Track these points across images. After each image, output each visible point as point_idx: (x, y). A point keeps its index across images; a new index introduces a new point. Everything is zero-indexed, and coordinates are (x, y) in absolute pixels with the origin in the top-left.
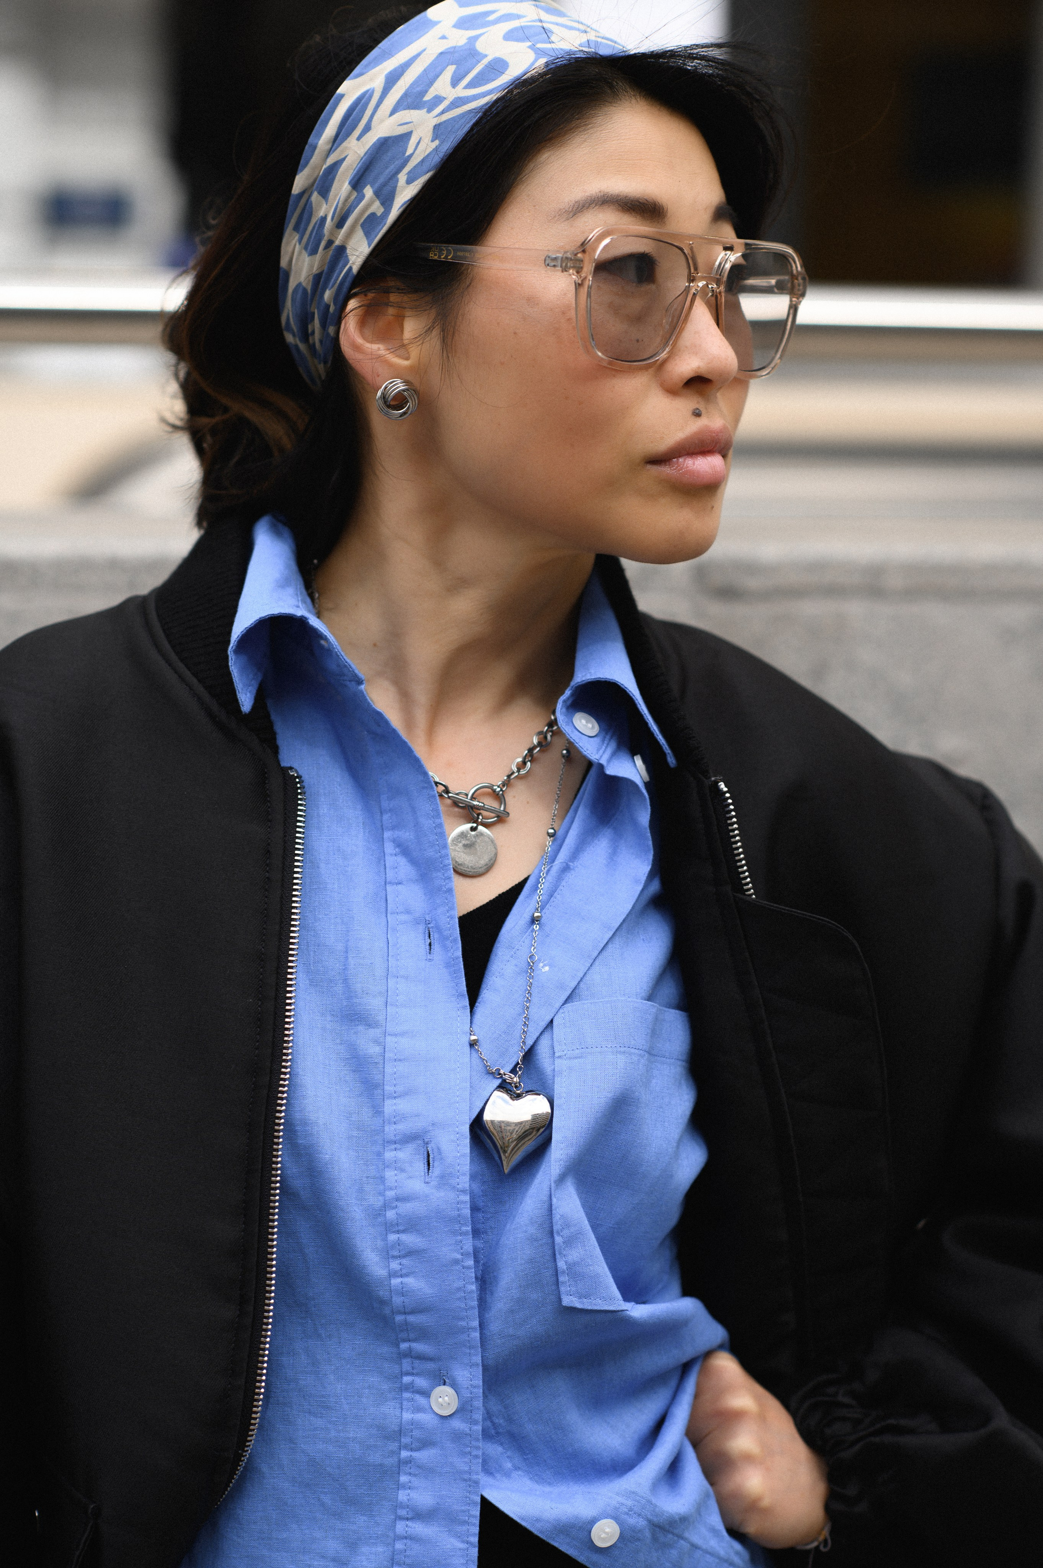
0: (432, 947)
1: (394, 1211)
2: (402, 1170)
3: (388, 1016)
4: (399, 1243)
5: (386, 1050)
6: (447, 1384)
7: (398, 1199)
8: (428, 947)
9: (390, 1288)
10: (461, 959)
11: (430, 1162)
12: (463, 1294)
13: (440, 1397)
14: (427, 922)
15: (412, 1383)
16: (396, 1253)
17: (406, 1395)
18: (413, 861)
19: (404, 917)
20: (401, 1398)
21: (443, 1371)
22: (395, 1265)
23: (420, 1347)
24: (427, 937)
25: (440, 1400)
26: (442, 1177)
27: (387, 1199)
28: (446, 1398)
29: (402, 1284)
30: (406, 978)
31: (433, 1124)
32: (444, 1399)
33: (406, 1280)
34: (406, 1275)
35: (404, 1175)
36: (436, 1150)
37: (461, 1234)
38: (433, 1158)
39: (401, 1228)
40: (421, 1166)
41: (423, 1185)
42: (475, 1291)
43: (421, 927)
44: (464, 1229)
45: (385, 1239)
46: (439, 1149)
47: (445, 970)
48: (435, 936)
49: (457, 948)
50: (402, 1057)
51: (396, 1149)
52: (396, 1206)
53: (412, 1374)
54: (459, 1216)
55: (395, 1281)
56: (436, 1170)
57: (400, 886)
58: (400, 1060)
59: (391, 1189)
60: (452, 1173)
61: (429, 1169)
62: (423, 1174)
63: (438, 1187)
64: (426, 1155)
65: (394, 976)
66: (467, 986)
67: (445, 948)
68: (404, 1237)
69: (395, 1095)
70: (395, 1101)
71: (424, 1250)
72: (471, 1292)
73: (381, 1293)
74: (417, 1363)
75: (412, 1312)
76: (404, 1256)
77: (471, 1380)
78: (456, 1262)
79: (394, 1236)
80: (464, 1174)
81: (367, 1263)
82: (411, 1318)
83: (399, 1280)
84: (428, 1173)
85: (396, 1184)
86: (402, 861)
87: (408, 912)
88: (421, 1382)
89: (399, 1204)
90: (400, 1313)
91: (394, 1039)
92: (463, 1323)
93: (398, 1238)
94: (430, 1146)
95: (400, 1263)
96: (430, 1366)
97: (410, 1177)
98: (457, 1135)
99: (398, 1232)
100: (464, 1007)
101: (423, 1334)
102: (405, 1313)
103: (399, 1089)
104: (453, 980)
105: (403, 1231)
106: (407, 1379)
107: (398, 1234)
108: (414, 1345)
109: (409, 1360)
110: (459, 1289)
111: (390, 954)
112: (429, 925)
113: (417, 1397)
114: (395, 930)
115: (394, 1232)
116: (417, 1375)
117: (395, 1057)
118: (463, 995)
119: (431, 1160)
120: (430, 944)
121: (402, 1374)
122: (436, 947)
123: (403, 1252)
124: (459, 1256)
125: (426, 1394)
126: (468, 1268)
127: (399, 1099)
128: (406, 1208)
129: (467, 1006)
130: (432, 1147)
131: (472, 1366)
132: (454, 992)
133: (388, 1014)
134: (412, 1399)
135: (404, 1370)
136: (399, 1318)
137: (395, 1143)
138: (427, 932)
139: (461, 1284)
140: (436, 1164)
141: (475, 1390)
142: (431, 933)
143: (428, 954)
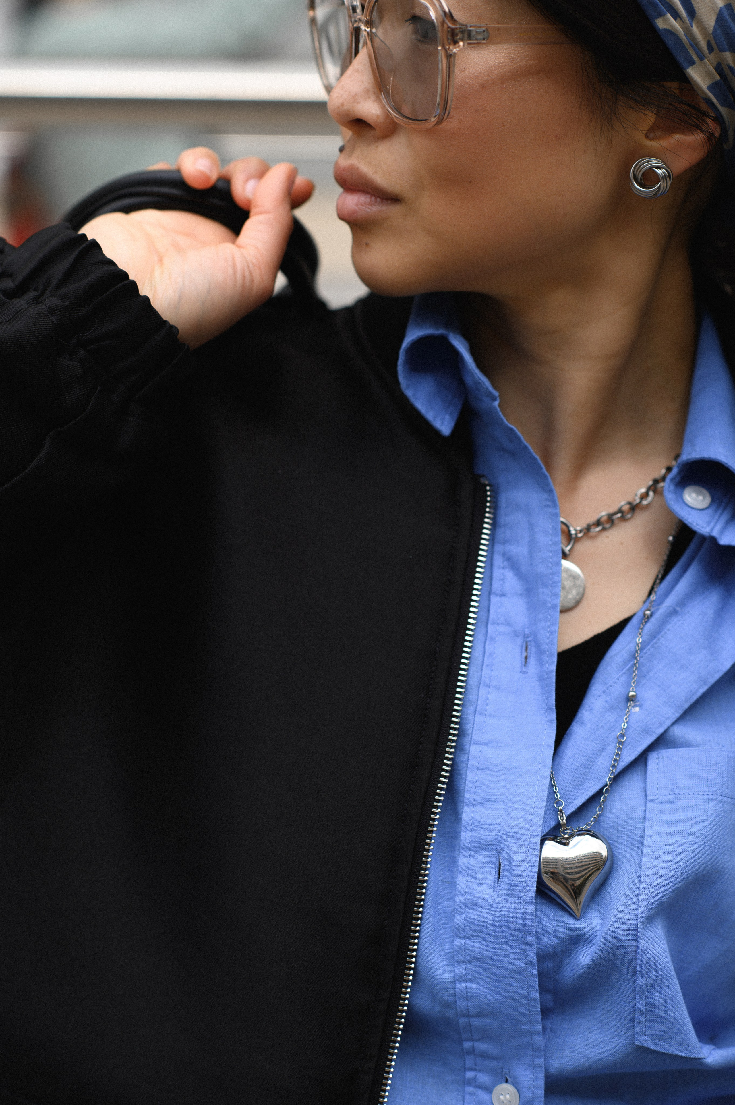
0: (528, 660)
1: (461, 917)
2: (473, 877)
3: (475, 725)
4: (464, 948)
5: (470, 758)
6: (509, 1081)
7: (466, 905)
8: (523, 660)
9: (455, 991)
10: (554, 674)
11: (501, 871)
12: (526, 1001)
13: (502, 1094)
14: (526, 636)
15: (475, 1079)
16: (461, 958)
17: (469, 1089)
18: (520, 575)
19: (503, 629)
20: (464, 1092)
21: (506, 1069)
22: (460, 970)
23: (482, 1046)
24: (524, 650)
25: (502, 1097)
26: (509, 887)
27: (457, 903)
28: (508, 1096)
29: (466, 989)
30: (498, 688)
31: (507, 834)
32: (505, 1097)
33: (470, 985)
34: (471, 981)
35: (474, 882)
36: (506, 860)
37: (525, 944)
38: (504, 867)
39: (468, 934)
40: (492, 874)
41: (492, 894)
42: (539, 999)
43: (519, 641)
44: (528, 939)
45: (452, 943)
46: (510, 859)
47: (538, 683)
48: (533, 649)
49: (553, 662)
50: (484, 766)
51: (470, 856)
52: (465, 911)
53: (475, 1070)
54: (524, 926)
55: (460, 986)
56: (505, 880)
57: (503, 598)
58: (483, 769)
59: (461, 894)
60: (520, 883)
61: (499, 878)
62: (493, 882)
63: (506, 897)
64: (497, 864)
65: (486, 686)
66: (557, 700)
67: (541, 662)
68: (469, 943)
69: (474, 803)
70: (473, 809)
71: (488, 957)
72: (535, 1000)
73: (446, 997)
74: (479, 1060)
75: (477, 1016)
76: (470, 962)
77: (534, 1081)
78: (520, 970)
79: (461, 941)
80: (531, 885)
81: (434, 965)
82: (474, 1021)
83: (463, 985)
84: (498, 881)
85: (466, 890)
86: (510, 575)
87: (508, 624)
88: (483, 1078)
89: (467, 910)
90: (463, 1016)
91: (478, 748)
92: (526, 1028)
93: (465, 943)
94: (502, 855)
95: (466, 968)
96: (493, 1064)
97: (480, 885)
98: (528, 847)
99: (464, 937)
100: (551, 721)
101: (485, 1035)
102: (469, 1016)
103: (479, 797)
104: (544, 694)
105: (469, 937)
106: (469, 1074)
107: (465, 939)
108: (477, 1044)
109: (472, 1057)
110: (522, 996)
111: (485, 664)
112: (528, 639)
113: (480, 1092)
114: (492, 639)
115: (461, 937)
116: (480, 1071)
117: (478, 766)
118: (551, 709)
119: (501, 869)
120: (526, 658)
121: (465, 1069)
122: (532, 661)
123: (467, 958)
124: (523, 966)
125: (489, 1090)
126: (532, 976)
127: (477, 807)
128: (473, 914)
129: (554, 720)
130: (503, 856)
131: (534, 1067)
132: (544, 705)
133: (475, 723)
134: (475, 1093)
135: (467, 1066)
136: (462, 1021)
137: (470, 850)
138: (524, 645)
139: (524, 991)
140: (506, 873)
141: (536, 1091)
142: (529, 647)
143: (523, 667)
